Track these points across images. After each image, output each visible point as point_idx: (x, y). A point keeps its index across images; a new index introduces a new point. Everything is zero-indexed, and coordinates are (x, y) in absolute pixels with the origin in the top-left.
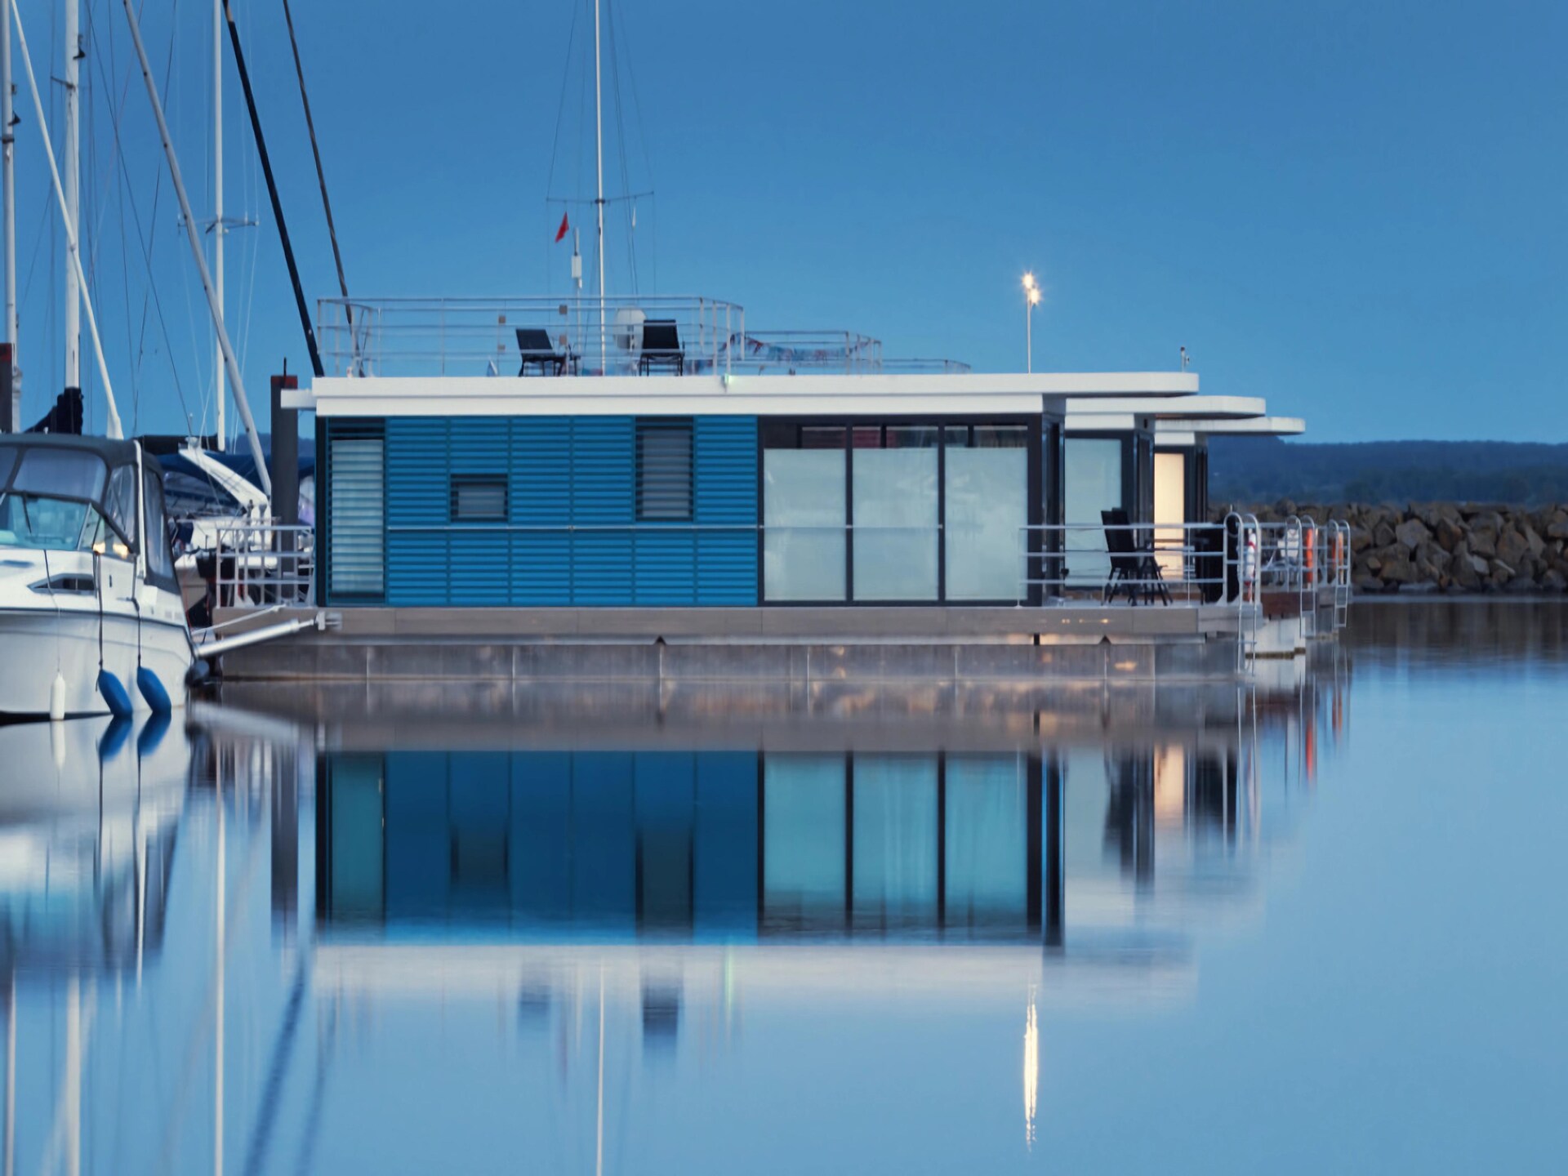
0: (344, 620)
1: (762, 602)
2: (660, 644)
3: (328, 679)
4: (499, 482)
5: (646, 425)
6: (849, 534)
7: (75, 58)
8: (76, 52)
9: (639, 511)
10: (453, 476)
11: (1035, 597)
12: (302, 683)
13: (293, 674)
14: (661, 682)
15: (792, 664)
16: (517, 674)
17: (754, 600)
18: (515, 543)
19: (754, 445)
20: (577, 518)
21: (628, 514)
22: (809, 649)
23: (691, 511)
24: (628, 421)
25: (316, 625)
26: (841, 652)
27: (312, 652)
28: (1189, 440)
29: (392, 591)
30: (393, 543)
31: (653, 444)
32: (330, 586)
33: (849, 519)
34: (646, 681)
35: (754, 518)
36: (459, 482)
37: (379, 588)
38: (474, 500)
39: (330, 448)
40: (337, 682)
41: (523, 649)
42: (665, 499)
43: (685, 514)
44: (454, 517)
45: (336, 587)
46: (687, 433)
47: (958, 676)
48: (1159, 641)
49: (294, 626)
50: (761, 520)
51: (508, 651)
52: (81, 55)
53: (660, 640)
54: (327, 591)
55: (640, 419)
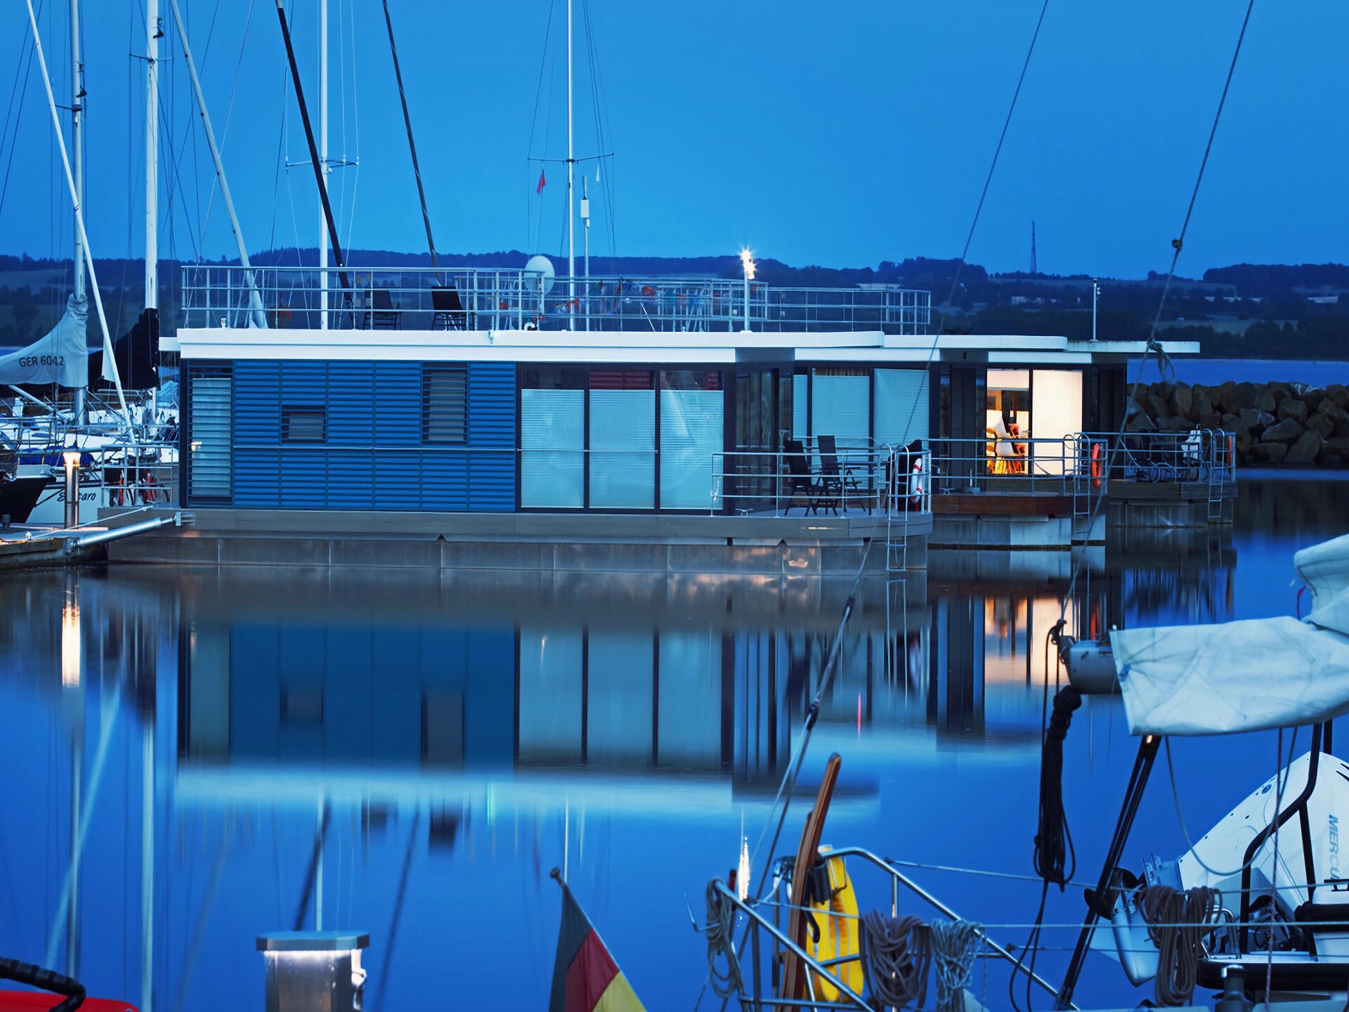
0: (197, 518)
1: (519, 509)
2: (442, 540)
3: (189, 564)
4: (319, 411)
5: (431, 369)
6: (587, 456)
7: (154, 37)
8: (156, 33)
9: (425, 437)
10: (284, 407)
11: (729, 507)
12: (168, 566)
13: (163, 560)
14: (442, 570)
15: (542, 557)
16: (332, 561)
17: (513, 507)
18: (331, 460)
19: (513, 386)
20: (378, 441)
21: (417, 439)
22: (556, 546)
23: (465, 437)
24: (418, 366)
25: (174, 522)
26: (578, 547)
27: (178, 543)
28: (1087, 359)
29: (237, 496)
30: (237, 459)
31: (438, 383)
32: (190, 491)
33: (587, 445)
34: (430, 570)
35: (513, 443)
36: (288, 412)
37: (227, 493)
38: (299, 425)
39: (191, 383)
40: (195, 566)
41: (337, 543)
42: (446, 427)
43: (461, 439)
44: (285, 438)
45: (195, 493)
46: (463, 375)
47: (670, 568)
48: (826, 544)
49: (157, 523)
50: (519, 444)
51: (326, 543)
52: (160, 35)
53: (441, 537)
54: (188, 495)
55: (426, 363)
